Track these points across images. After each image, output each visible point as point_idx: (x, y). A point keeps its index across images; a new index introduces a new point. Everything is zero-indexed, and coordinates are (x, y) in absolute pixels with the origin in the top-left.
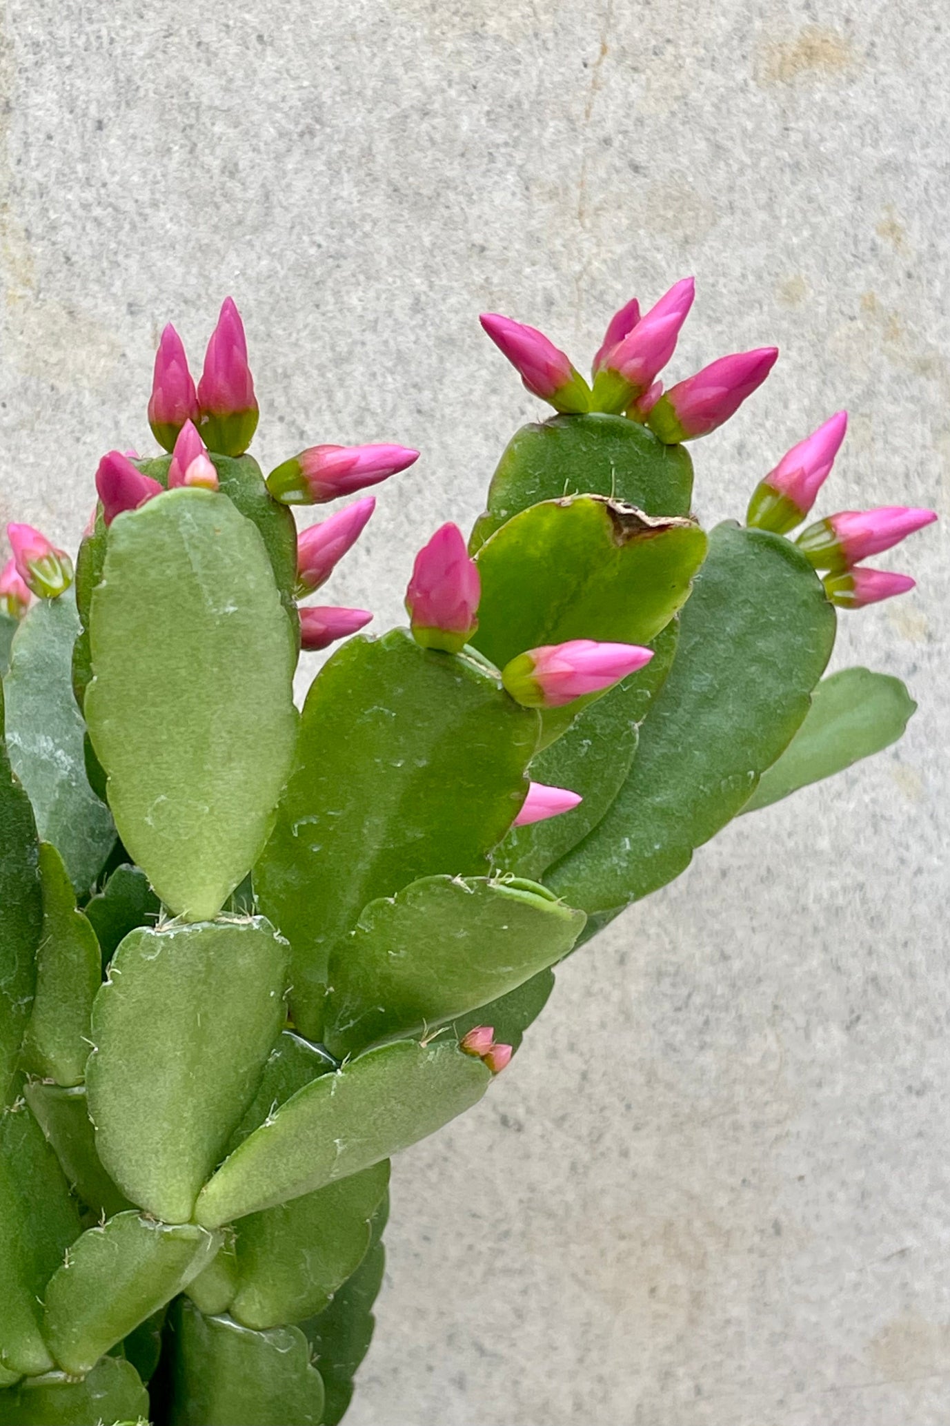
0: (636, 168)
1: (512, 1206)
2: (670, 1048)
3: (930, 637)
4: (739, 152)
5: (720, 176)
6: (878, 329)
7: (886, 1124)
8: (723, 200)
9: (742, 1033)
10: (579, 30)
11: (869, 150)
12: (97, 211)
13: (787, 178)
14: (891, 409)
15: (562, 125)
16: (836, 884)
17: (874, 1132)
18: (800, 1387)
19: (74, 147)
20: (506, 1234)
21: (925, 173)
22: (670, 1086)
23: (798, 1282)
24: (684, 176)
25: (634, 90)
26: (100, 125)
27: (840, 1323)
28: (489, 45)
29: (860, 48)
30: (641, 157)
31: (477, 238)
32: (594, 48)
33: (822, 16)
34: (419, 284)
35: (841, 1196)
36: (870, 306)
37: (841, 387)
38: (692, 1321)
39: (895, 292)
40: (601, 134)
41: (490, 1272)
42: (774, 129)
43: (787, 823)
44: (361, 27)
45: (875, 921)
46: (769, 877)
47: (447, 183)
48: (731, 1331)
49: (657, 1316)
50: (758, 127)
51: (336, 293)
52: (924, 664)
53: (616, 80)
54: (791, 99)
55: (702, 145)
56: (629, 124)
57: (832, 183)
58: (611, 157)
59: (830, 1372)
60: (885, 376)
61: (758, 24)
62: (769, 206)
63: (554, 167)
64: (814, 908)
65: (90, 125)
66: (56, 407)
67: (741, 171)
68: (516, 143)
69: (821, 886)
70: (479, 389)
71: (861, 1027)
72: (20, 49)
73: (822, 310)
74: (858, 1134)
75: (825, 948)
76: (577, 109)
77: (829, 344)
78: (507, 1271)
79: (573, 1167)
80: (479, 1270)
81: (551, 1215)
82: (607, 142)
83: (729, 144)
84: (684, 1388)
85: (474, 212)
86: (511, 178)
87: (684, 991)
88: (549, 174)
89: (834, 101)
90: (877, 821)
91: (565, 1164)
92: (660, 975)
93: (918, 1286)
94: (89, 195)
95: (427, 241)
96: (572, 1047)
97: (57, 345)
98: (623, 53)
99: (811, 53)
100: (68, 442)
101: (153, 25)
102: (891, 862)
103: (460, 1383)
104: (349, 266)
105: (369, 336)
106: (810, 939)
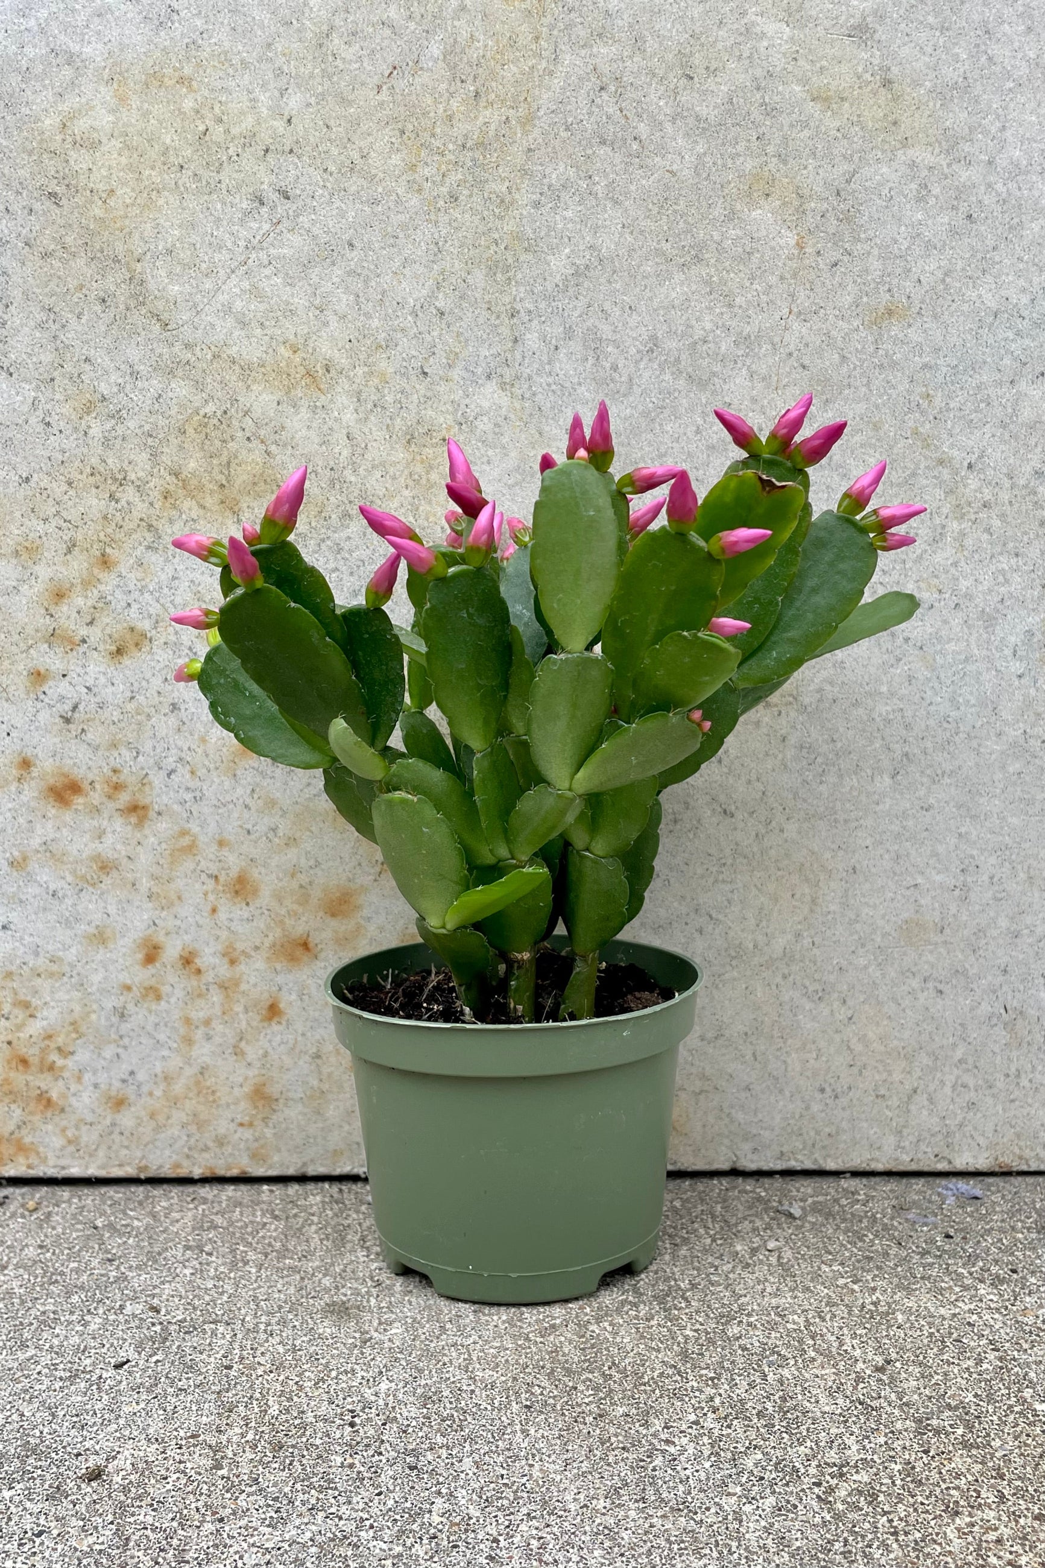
0: (804, 367)
1: (728, 852)
2: (805, 782)
3: (940, 591)
4: (854, 359)
5: (844, 370)
6: (919, 444)
7: (910, 823)
8: (845, 382)
9: (841, 777)
10: (779, 303)
11: (918, 359)
12: (554, 387)
13: (877, 371)
15: (769, 347)
16: (889, 708)
17: (904, 828)
18: (863, 945)
19: (545, 358)
20: (724, 864)
21: (944, 370)
22: (805, 800)
23: (864, 896)
24: (826, 370)
25: (804, 330)
26: (556, 348)
27: (883, 917)
28: (737, 310)
29: (914, 310)
30: (807, 362)
31: (727, 400)
32: (785, 311)
33: (896, 295)
34: (700, 421)
35: (886, 856)
36: (915, 432)
38: (812, 911)
39: (928, 426)
40: (787, 351)
41: (716, 881)
42: (872, 349)
43: (866, 677)
44: (677, 302)
46: (856, 704)
47: (714, 374)
48: (830, 917)
49: (795, 907)
50: (864, 347)
51: (661, 425)
52: (936, 604)
53: (796, 326)
54: (880, 334)
55: (837, 356)
56: (801, 346)
57: (899, 374)
58: (793, 362)
59: (879, 939)
60: (922, 466)
61: (865, 299)
62: (868, 385)
63: (764, 366)
64: (878, 719)
65: (552, 347)
67: (855, 368)
68: (747, 355)
69: (882, 709)
71: (899, 777)
72: (522, 314)
73: (892, 434)
74: (895, 828)
75: (883, 739)
76: (777, 339)
77: (895, 451)
78: (723, 881)
79: (757, 835)
80: (711, 880)
81: (746, 857)
82: (790, 354)
83: (849, 356)
84: (806, 942)
85: (727, 387)
86: (744, 371)
87: (813, 756)
88: (763, 369)
89: (901, 335)
90: (910, 679)
91: (754, 833)
92: (802, 747)
93: (923, 902)
94: (551, 380)
95: (704, 401)
96: (758, 780)
98: (800, 313)
99: (890, 313)
101: (582, 302)
102: (917, 699)
103: (700, 931)
104: (667, 412)
105: (674, 444)
106: (875, 734)
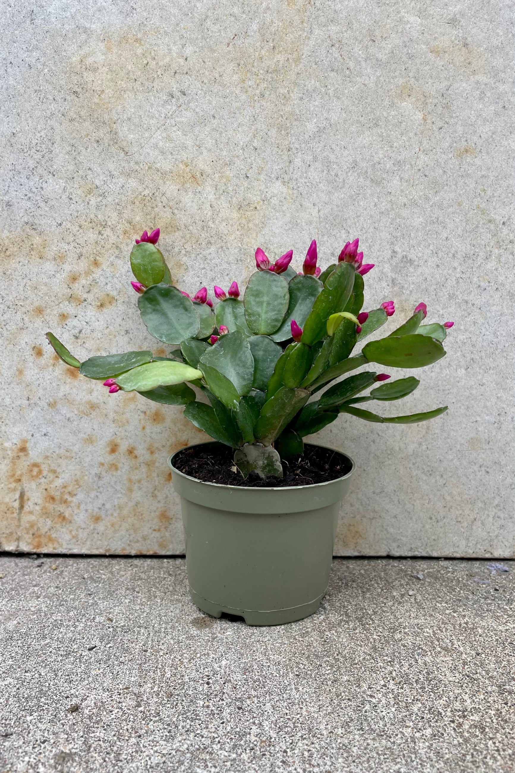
0: (426, 176)
3: (489, 282)
4: (449, 172)
5: (445, 177)
6: (480, 212)
7: (474, 392)
8: (445, 183)
9: (441, 369)
10: (414, 146)
11: (479, 172)
12: (308, 184)
13: (460, 178)
14: (482, 230)
15: (410, 166)
16: (464, 337)
17: (471, 394)
18: (451, 449)
19: (304, 170)
20: (385, 410)
21: (492, 178)
23: (452, 426)
24: (436, 177)
25: (426, 158)
26: (309, 166)
27: (461, 436)
28: (394, 149)
29: (478, 150)
30: (427, 174)
31: (390, 191)
32: (417, 150)
33: (469, 143)
35: (463, 407)
36: (478, 207)
37: (471, 225)
38: (427, 433)
39: (484, 204)
40: (418, 168)
42: (458, 168)
44: (366, 145)
45: (473, 346)
47: (383, 179)
48: (435, 436)
49: (419, 431)
50: (454, 167)
51: (358, 202)
52: (487, 288)
53: (422, 156)
54: (462, 161)
55: (441, 171)
57: (470, 180)
58: (420, 173)
59: (459, 447)
60: (481, 223)
61: (455, 145)
62: (456, 185)
63: (407, 175)
64: (459, 342)
65: (307, 165)
66: (297, 225)
67: (450, 177)
68: (399, 170)
69: (461, 337)
70: (388, 223)
71: (469, 370)
72: (294, 150)
73: (467, 208)
74: (467, 394)
75: (461, 351)
76: (413, 163)
77: (468, 216)
81: (396, 407)
82: (419, 170)
83: (447, 171)
84: (424, 447)
85: (389, 185)
86: (398, 177)
88: (406, 177)
89: (471, 162)
90: (475, 323)
93: (480, 429)
94: (306, 181)
95: (378, 191)
97: (298, 212)
98: (424, 150)
99: (467, 151)
100: (299, 233)
101: (322, 144)
102: (478, 333)
104: (361, 196)
105: (364, 211)
106: (458, 349)
